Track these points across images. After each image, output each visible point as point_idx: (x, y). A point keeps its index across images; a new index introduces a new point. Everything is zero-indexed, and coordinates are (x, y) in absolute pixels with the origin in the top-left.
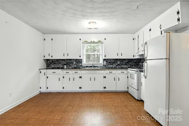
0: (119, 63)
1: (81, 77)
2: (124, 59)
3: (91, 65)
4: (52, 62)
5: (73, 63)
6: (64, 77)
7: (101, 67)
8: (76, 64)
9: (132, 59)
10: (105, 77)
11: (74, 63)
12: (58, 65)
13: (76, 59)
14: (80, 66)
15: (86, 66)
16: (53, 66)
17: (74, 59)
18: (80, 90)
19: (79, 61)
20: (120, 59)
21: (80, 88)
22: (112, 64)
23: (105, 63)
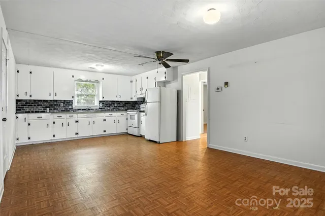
0: (116, 105)
1: (77, 122)
2: (122, 102)
3: (85, 108)
4: (26, 103)
5: (60, 105)
6: (54, 123)
7: (96, 109)
8: (63, 107)
9: (129, 102)
10: (105, 120)
11: (62, 105)
12: (37, 107)
13: (64, 101)
14: (69, 109)
15: (78, 109)
16: (28, 110)
17: (61, 101)
18: (77, 136)
19: (68, 103)
20: (117, 101)
21: (77, 134)
22: (109, 107)
23: (101, 105)
